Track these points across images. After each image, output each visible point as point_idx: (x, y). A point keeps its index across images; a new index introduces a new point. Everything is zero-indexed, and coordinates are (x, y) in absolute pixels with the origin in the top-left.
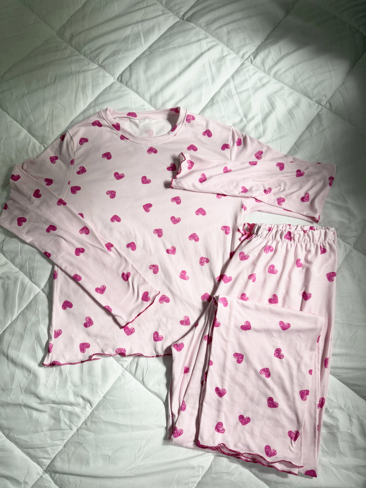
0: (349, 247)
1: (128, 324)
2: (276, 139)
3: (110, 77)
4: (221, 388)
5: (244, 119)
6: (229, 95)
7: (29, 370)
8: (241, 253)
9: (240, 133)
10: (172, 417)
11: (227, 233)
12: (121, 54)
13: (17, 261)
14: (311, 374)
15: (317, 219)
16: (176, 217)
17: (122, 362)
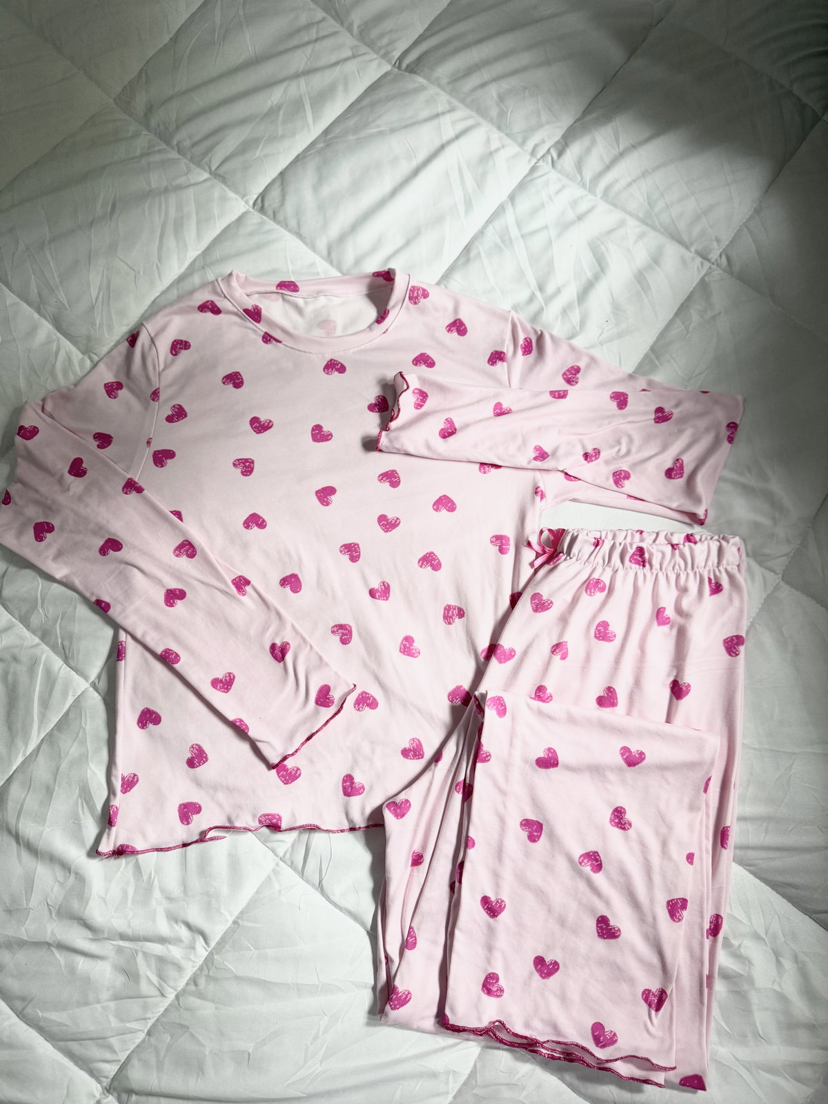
0: (773, 579)
1: (285, 758)
2: (610, 340)
3: (236, 199)
4: (493, 898)
5: (538, 294)
6: (503, 241)
7: (65, 866)
8: (536, 596)
9: (528, 326)
10: (387, 963)
11: (502, 551)
12: (262, 148)
13: (35, 620)
14: (691, 863)
15: (702, 517)
16: (391, 516)
17: (275, 845)
